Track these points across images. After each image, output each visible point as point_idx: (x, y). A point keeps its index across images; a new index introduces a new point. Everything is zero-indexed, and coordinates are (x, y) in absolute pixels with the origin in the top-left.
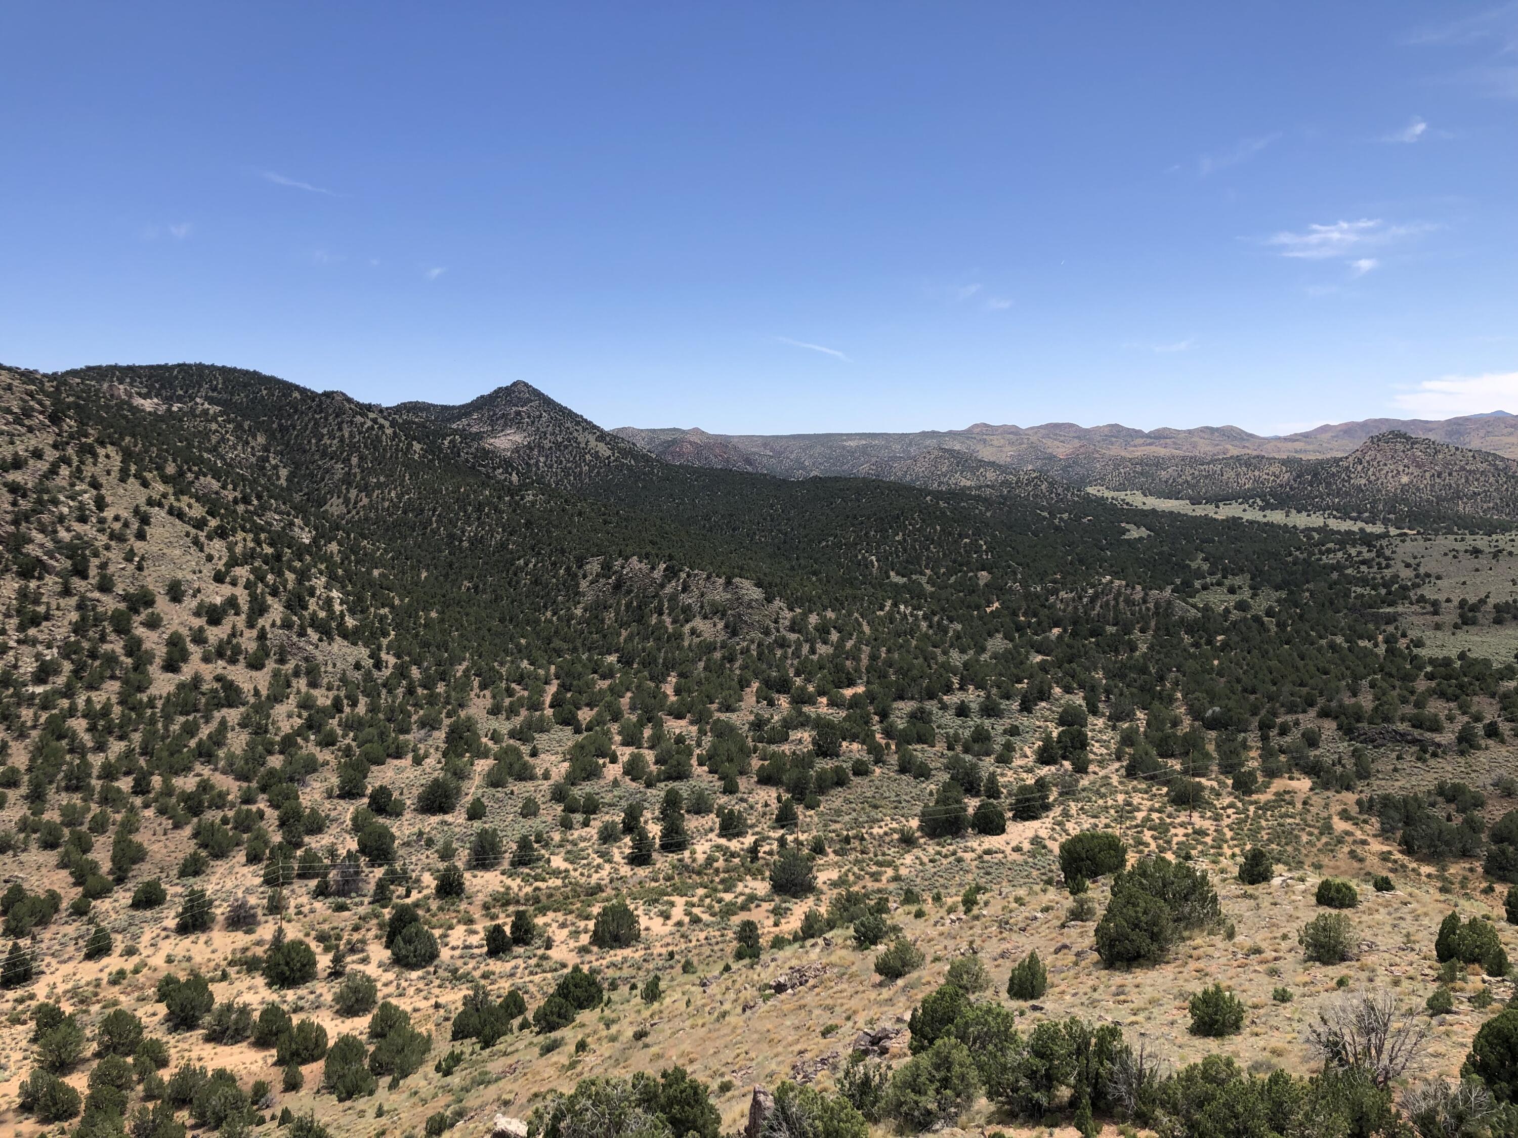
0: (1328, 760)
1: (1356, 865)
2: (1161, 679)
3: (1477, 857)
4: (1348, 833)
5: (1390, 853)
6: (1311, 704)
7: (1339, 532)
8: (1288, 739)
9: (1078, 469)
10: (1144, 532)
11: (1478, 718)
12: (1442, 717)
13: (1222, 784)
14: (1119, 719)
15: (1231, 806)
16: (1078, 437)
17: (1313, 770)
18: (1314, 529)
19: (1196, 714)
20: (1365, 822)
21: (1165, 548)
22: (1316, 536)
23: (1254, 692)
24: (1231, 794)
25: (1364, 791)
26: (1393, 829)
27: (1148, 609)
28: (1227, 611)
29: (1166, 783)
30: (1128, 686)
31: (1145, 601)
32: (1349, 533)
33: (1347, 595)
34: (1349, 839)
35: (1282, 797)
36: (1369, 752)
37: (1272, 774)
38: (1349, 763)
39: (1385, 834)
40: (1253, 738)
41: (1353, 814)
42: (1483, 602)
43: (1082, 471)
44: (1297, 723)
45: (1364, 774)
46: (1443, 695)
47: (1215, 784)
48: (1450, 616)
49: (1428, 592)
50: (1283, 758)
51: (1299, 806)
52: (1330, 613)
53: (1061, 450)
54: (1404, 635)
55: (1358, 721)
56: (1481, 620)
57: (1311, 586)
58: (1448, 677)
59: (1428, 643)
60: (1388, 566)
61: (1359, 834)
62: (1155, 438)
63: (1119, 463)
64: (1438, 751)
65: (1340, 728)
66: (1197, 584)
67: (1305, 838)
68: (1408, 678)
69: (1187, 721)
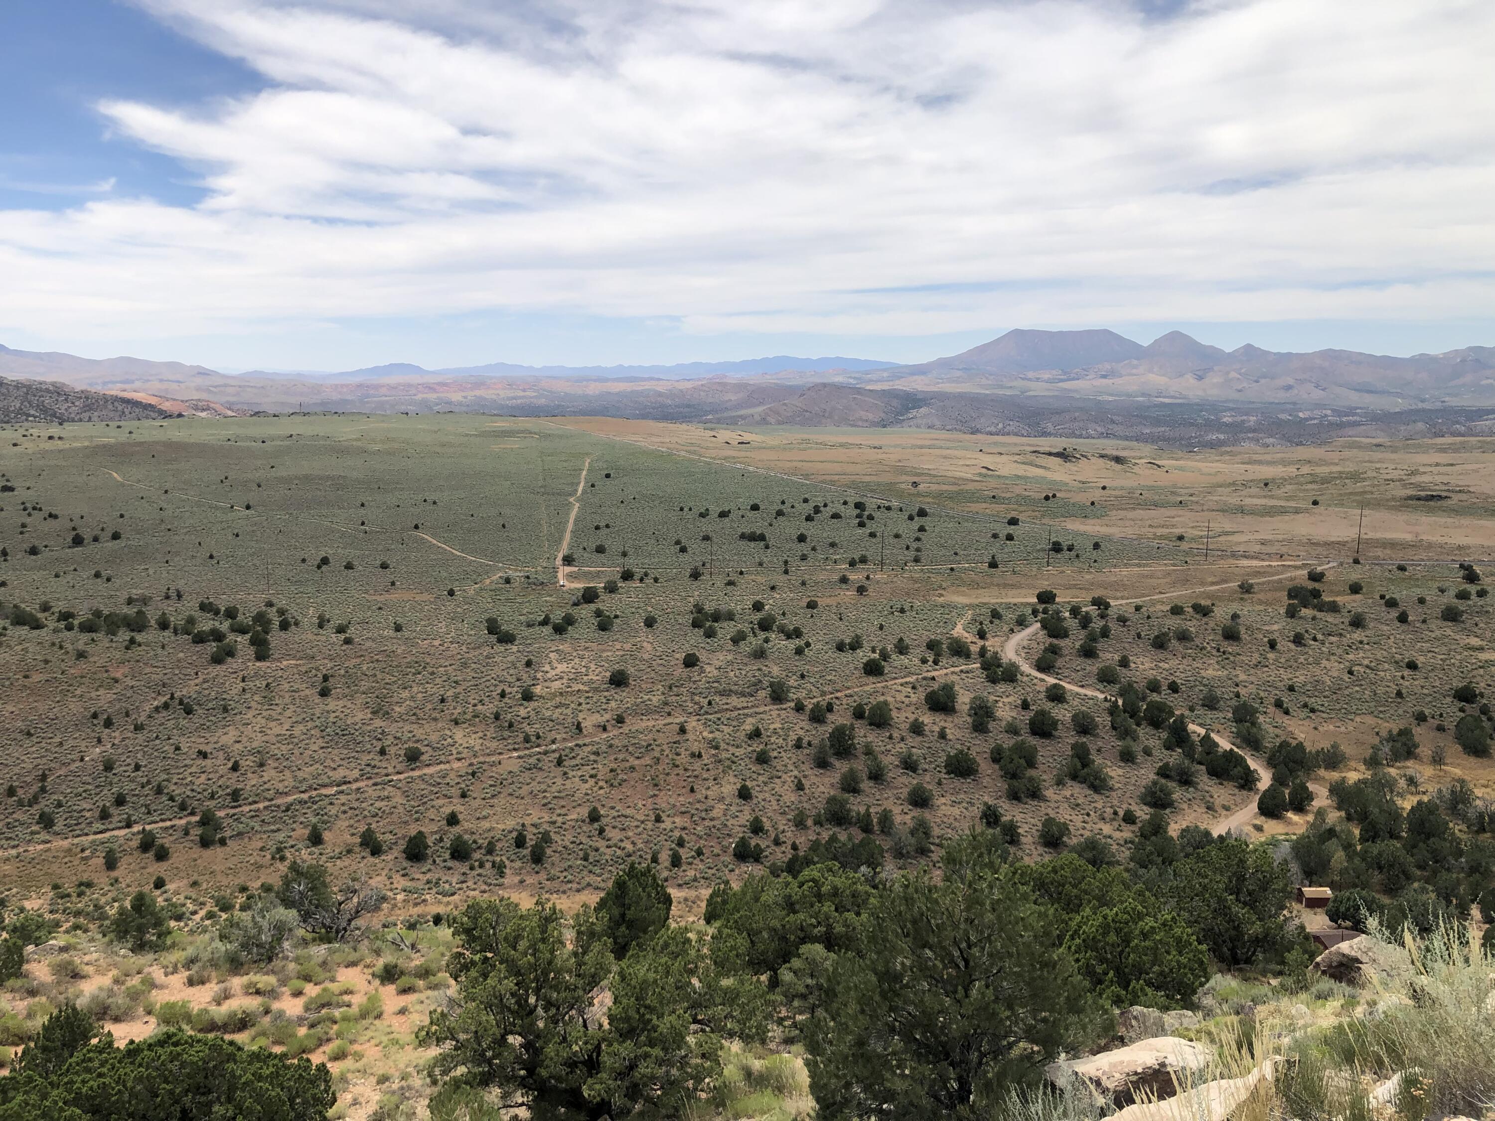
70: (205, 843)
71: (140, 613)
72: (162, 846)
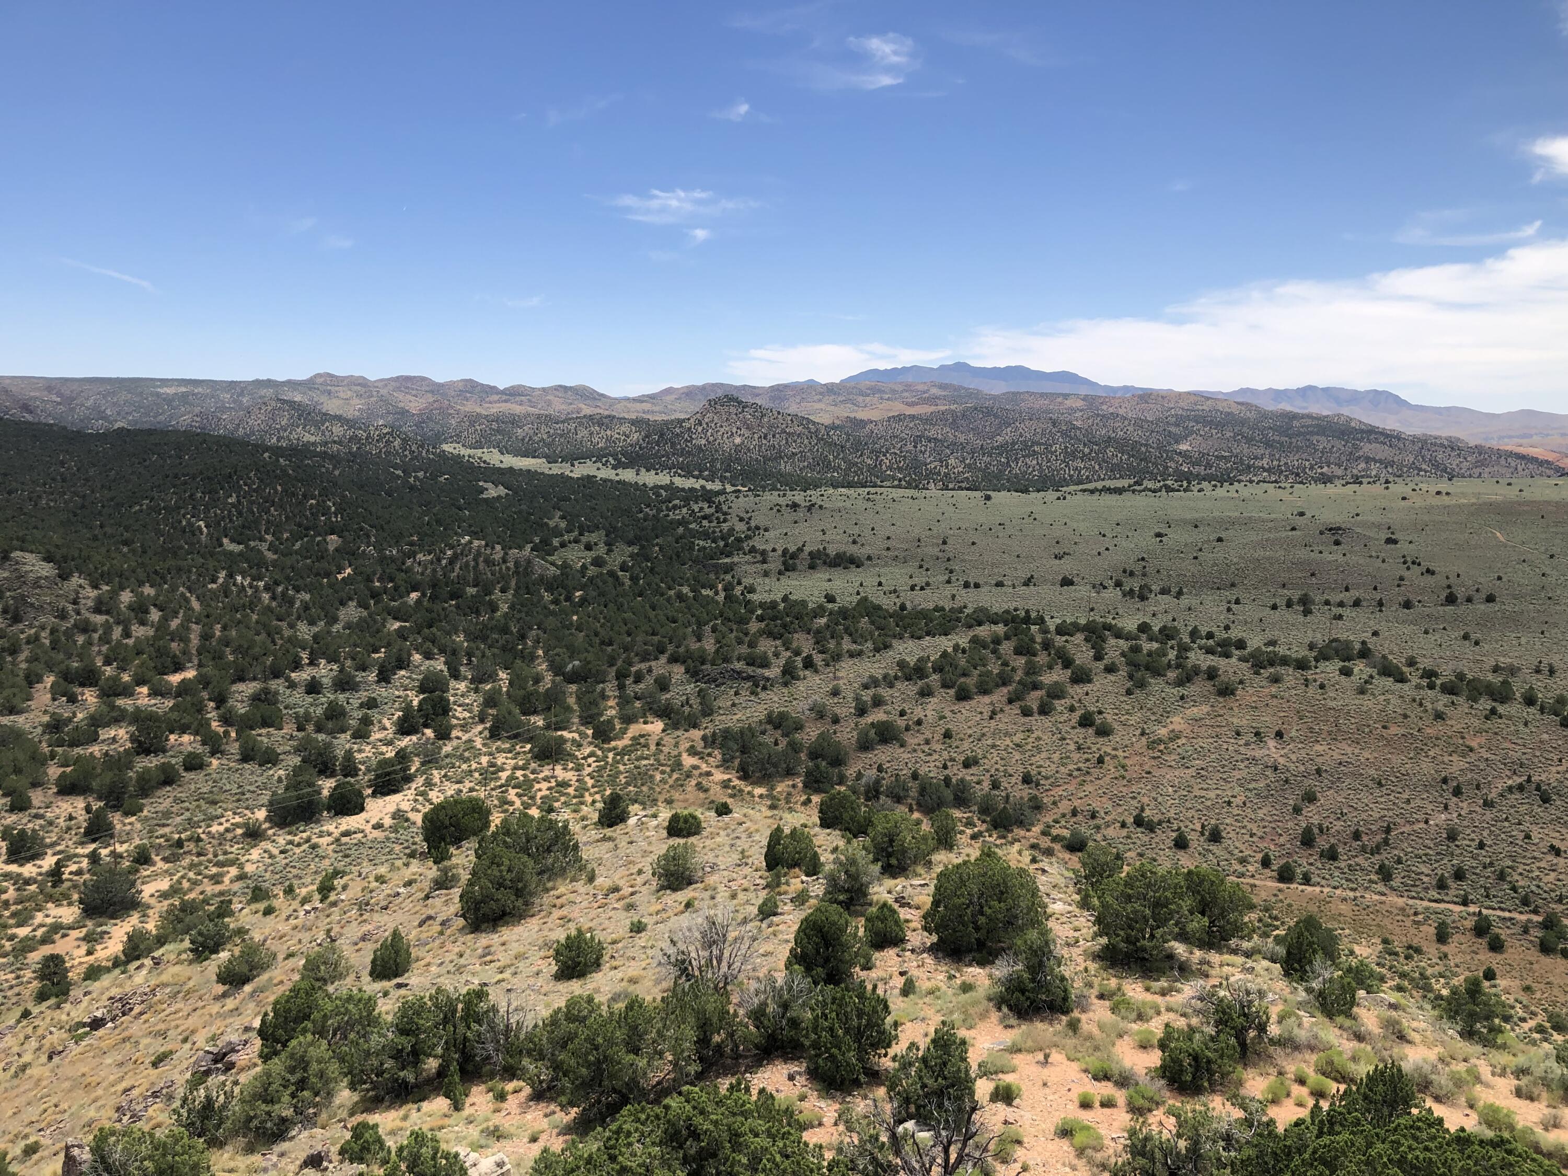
0: (677, 703)
1: (702, 795)
2: (523, 637)
3: (797, 774)
4: (695, 767)
5: (730, 780)
6: (662, 652)
7: (683, 490)
8: (642, 686)
9: (431, 425)
10: (502, 491)
11: (797, 653)
12: (770, 654)
13: (583, 735)
14: (481, 681)
15: (592, 754)
16: (432, 392)
17: (665, 713)
18: (661, 487)
19: (556, 669)
20: (709, 755)
21: (524, 507)
22: (664, 494)
23: (610, 644)
24: (591, 743)
25: (709, 727)
26: (733, 758)
27: (508, 568)
28: (584, 567)
29: (529, 740)
30: (490, 647)
31: (504, 561)
32: (692, 490)
33: (691, 549)
34: (696, 772)
35: (639, 741)
36: (712, 690)
37: (628, 720)
38: (695, 702)
39: (725, 764)
40: (610, 688)
41: (699, 749)
42: (800, 550)
43: (437, 428)
44: (650, 670)
45: (708, 711)
46: (771, 635)
47: (576, 736)
48: (775, 564)
49: (758, 543)
50: (638, 704)
51: (653, 747)
52: (677, 566)
53: (414, 405)
54: (739, 583)
55: (703, 663)
56: (799, 566)
57: (660, 540)
58: (774, 619)
59: (759, 589)
60: (725, 521)
61: (704, 767)
62: (510, 395)
63: (474, 419)
64: (767, 685)
65: (687, 672)
66: (556, 542)
67: (658, 777)
68: (743, 621)
69: (548, 678)
70: (1545, 948)
71: (1505, 683)
72: (1497, 937)
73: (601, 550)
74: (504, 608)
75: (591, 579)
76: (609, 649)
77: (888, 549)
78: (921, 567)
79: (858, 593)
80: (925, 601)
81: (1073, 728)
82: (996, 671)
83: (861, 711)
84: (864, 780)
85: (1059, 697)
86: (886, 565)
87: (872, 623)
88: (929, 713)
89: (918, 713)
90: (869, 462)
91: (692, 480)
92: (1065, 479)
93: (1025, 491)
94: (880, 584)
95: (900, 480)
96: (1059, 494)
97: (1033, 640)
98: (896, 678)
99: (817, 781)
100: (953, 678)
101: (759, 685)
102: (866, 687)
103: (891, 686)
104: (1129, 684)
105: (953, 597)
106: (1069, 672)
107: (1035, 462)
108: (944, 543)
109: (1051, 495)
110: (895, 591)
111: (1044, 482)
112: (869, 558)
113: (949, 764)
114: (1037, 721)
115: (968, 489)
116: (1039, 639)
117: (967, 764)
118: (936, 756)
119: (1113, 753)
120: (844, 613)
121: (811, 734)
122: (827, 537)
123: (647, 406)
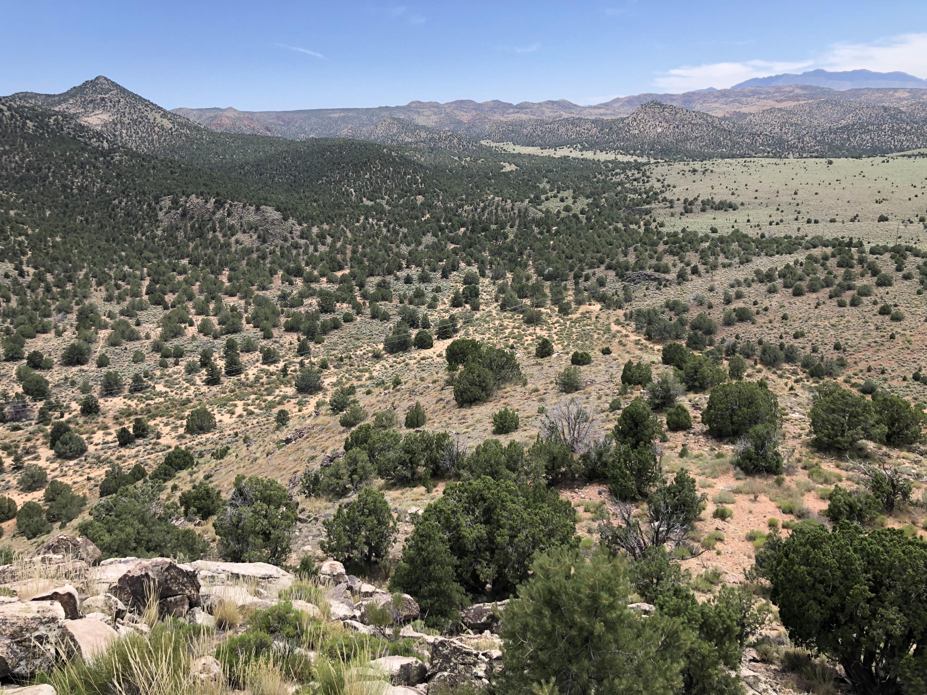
0: (610, 294)
1: (622, 348)
2: (521, 254)
3: (683, 339)
4: (618, 332)
5: (639, 340)
6: (602, 263)
7: (623, 163)
8: (589, 283)
9: (475, 129)
10: (513, 167)
11: (688, 264)
12: (670, 265)
13: (553, 311)
14: (497, 279)
15: (557, 322)
16: (475, 109)
17: (602, 299)
18: (609, 162)
19: (540, 273)
20: (628, 325)
21: (526, 177)
22: (610, 165)
23: (571, 258)
24: (557, 315)
25: (628, 308)
26: (642, 327)
27: (514, 214)
28: (559, 212)
29: (522, 312)
30: (503, 259)
31: (513, 209)
32: (629, 163)
33: (625, 200)
34: (619, 335)
35: (586, 315)
36: (632, 286)
37: (580, 303)
38: (621, 293)
39: (637, 330)
40: (570, 284)
41: (622, 321)
42: (696, 199)
43: (478, 131)
44: (594, 274)
45: (628, 299)
46: (672, 253)
47: (549, 311)
48: (679, 208)
49: (668, 195)
50: (586, 294)
51: (594, 319)
52: (615, 210)
53: (464, 117)
54: (654, 221)
55: (627, 270)
56: (695, 210)
57: (606, 195)
58: (674, 243)
59: (667, 224)
60: (648, 182)
61: (624, 332)
62: (520, 108)
63: (499, 124)
64: (667, 283)
65: (617, 275)
66: (543, 197)
67: (596, 336)
68: (654, 244)
69: (535, 277)
73: (570, 202)
74: (511, 236)
75: (562, 219)
76: (570, 261)
77: (756, 198)
78: (778, 209)
79: (733, 227)
80: (779, 232)
81: (875, 315)
82: (822, 278)
83: (728, 301)
84: (726, 344)
85: (866, 295)
86: (754, 208)
87: (740, 246)
88: (773, 303)
89: (766, 303)
90: (748, 141)
91: (629, 156)
92: (891, 148)
93: (859, 157)
94: (748, 221)
95: (769, 153)
96: (884, 159)
97: (852, 258)
98: (753, 281)
99: (695, 343)
100: (792, 282)
101: (661, 284)
102: (732, 286)
103: (749, 286)
104: (920, 287)
105: (799, 229)
106: (875, 279)
107: (868, 137)
108: (796, 193)
109: (878, 159)
110: (758, 225)
111: (875, 151)
112: (742, 204)
113: (784, 336)
114: (848, 310)
115: (816, 157)
116: (856, 257)
117: (796, 336)
118: (775, 331)
119: (903, 332)
120: (722, 240)
121: (693, 314)
122: (714, 191)
123: (602, 111)
